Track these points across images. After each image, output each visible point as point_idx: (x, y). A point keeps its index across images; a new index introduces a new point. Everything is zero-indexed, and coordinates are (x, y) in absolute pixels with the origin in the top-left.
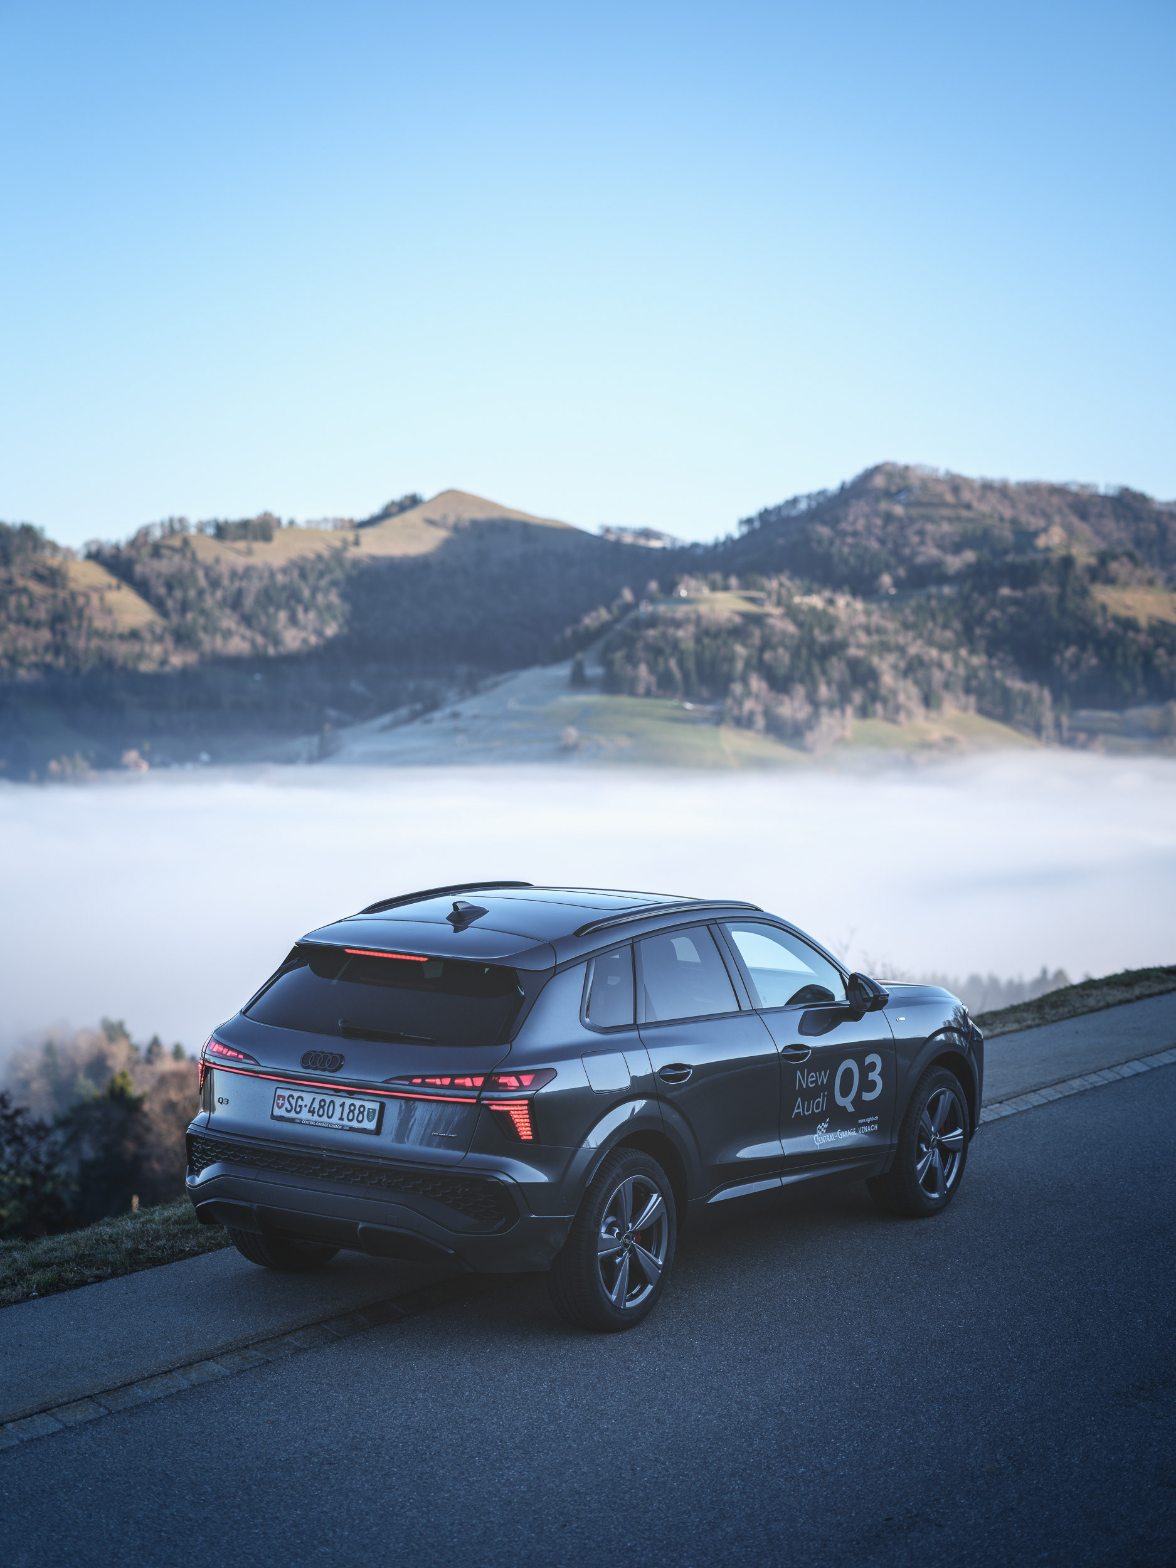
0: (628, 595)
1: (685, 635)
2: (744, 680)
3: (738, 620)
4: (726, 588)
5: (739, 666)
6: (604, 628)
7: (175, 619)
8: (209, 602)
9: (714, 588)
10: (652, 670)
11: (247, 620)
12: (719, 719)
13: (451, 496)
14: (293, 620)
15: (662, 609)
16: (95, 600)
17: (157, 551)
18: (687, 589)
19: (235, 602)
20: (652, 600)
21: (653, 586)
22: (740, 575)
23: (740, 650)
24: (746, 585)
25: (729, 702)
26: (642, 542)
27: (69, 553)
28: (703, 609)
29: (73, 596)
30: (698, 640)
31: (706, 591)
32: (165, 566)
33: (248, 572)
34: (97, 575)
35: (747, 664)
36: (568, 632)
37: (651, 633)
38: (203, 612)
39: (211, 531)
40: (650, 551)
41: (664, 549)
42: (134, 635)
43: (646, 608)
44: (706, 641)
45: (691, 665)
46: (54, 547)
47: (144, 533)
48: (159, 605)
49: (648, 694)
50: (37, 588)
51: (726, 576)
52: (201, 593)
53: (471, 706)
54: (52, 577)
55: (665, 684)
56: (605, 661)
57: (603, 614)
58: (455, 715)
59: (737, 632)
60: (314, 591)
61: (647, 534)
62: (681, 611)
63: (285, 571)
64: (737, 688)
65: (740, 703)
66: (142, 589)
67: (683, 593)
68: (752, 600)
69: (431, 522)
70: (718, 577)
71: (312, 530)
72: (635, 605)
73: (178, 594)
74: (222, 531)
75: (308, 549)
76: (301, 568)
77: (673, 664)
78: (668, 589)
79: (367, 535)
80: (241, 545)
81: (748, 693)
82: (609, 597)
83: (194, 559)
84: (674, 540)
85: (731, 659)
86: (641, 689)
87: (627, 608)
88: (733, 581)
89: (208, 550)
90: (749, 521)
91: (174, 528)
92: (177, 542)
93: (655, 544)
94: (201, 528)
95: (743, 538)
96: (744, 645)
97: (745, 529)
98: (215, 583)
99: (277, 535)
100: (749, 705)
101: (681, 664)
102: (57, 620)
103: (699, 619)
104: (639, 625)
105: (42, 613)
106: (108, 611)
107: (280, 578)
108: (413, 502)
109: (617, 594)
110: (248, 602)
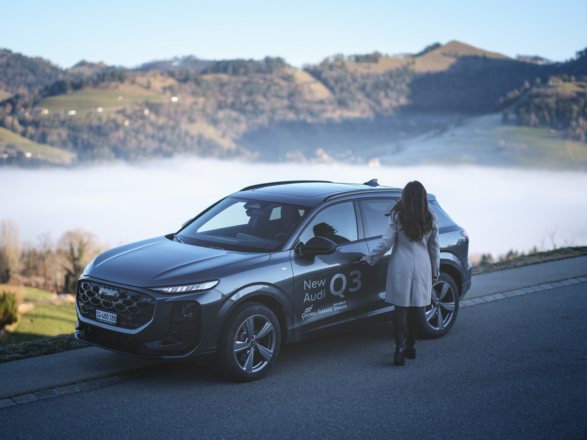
0: (527, 84)
1: (551, 101)
2: (577, 120)
3: (574, 95)
4: (570, 81)
5: (575, 114)
6: (517, 99)
7: (338, 95)
8: (353, 88)
9: (564, 81)
10: (537, 115)
11: (368, 96)
12: (566, 137)
13: (454, 44)
14: (387, 96)
15: (542, 90)
16: (306, 88)
17: (331, 67)
18: (553, 82)
19: (363, 88)
20: (538, 86)
21: (538, 80)
22: (576, 75)
23: (575, 108)
24: (578, 80)
25: (570, 130)
26: (534, 62)
27: (296, 69)
28: (560, 90)
29: (297, 86)
30: (557, 103)
31: (561, 83)
32: (334, 73)
33: (368, 76)
34: (307, 78)
35: (579, 114)
36: (501, 100)
37: (537, 101)
38: (350, 92)
39: (353, 59)
40: (538, 66)
41: (544, 66)
42: (322, 102)
43: (535, 90)
44: (561, 104)
45: (554, 114)
46: (289, 66)
47: (326, 61)
48: (331, 89)
49: (535, 126)
50: (283, 83)
51: (570, 76)
52: (349, 85)
53: (460, 131)
54: (289, 78)
55: (543, 122)
56: (517, 112)
57: (516, 93)
58: (453, 135)
59: (574, 100)
60: (396, 83)
61: (537, 58)
62: (549, 91)
63: (384, 75)
64: (574, 124)
65: (574, 130)
66: (325, 82)
67: (551, 83)
68: (581, 86)
69: (445, 55)
70: (566, 76)
71: (395, 58)
72: (530, 89)
73: (340, 85)
74: (358, 59)
75: (393, 66)
76: (390, 74)
77: (546, 114)
78: (545, 81)
79: (418, 60)
80: (365, 65)
81: (578, 125)
82: (519, 85)
83: (346, 71)
84: (548, 61)
85: (571, 111)
86: (532, 123)
87: (527, 90)
88: (573, 78)
89: (352, 67)
90: (581, 53)
91: (339, 58)
92: (339, 64)
93: (540, 63)
94: (349, 57)
95: (578, 60)
96: (577, 105)
97: (579, 56)
98: (354, 80)
99: (381, 61)
100: (578, 131)
101: (549, 113)
102: (291, 96)
103: (557, 95)
104: (532, 97)
105: (284, 93)
106: (311, 92)
107: (382, 79)
108: (437, 46)
109: (522, 84)
110: (368, 88)
